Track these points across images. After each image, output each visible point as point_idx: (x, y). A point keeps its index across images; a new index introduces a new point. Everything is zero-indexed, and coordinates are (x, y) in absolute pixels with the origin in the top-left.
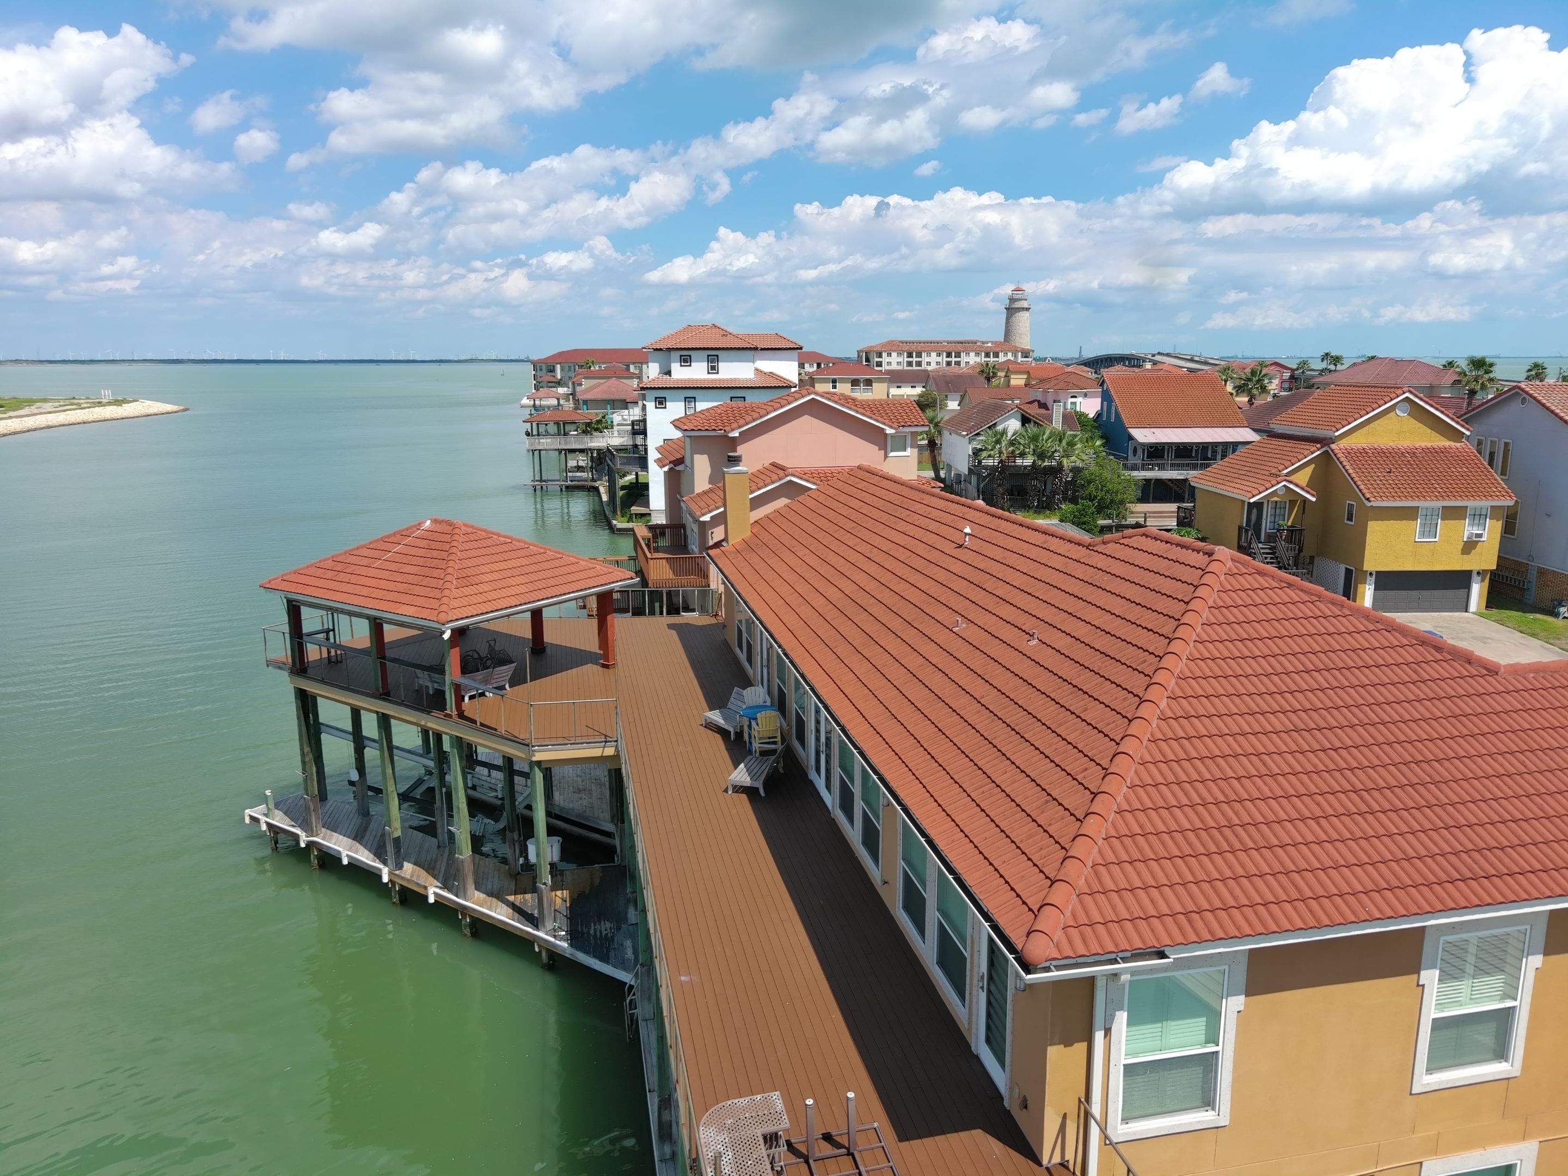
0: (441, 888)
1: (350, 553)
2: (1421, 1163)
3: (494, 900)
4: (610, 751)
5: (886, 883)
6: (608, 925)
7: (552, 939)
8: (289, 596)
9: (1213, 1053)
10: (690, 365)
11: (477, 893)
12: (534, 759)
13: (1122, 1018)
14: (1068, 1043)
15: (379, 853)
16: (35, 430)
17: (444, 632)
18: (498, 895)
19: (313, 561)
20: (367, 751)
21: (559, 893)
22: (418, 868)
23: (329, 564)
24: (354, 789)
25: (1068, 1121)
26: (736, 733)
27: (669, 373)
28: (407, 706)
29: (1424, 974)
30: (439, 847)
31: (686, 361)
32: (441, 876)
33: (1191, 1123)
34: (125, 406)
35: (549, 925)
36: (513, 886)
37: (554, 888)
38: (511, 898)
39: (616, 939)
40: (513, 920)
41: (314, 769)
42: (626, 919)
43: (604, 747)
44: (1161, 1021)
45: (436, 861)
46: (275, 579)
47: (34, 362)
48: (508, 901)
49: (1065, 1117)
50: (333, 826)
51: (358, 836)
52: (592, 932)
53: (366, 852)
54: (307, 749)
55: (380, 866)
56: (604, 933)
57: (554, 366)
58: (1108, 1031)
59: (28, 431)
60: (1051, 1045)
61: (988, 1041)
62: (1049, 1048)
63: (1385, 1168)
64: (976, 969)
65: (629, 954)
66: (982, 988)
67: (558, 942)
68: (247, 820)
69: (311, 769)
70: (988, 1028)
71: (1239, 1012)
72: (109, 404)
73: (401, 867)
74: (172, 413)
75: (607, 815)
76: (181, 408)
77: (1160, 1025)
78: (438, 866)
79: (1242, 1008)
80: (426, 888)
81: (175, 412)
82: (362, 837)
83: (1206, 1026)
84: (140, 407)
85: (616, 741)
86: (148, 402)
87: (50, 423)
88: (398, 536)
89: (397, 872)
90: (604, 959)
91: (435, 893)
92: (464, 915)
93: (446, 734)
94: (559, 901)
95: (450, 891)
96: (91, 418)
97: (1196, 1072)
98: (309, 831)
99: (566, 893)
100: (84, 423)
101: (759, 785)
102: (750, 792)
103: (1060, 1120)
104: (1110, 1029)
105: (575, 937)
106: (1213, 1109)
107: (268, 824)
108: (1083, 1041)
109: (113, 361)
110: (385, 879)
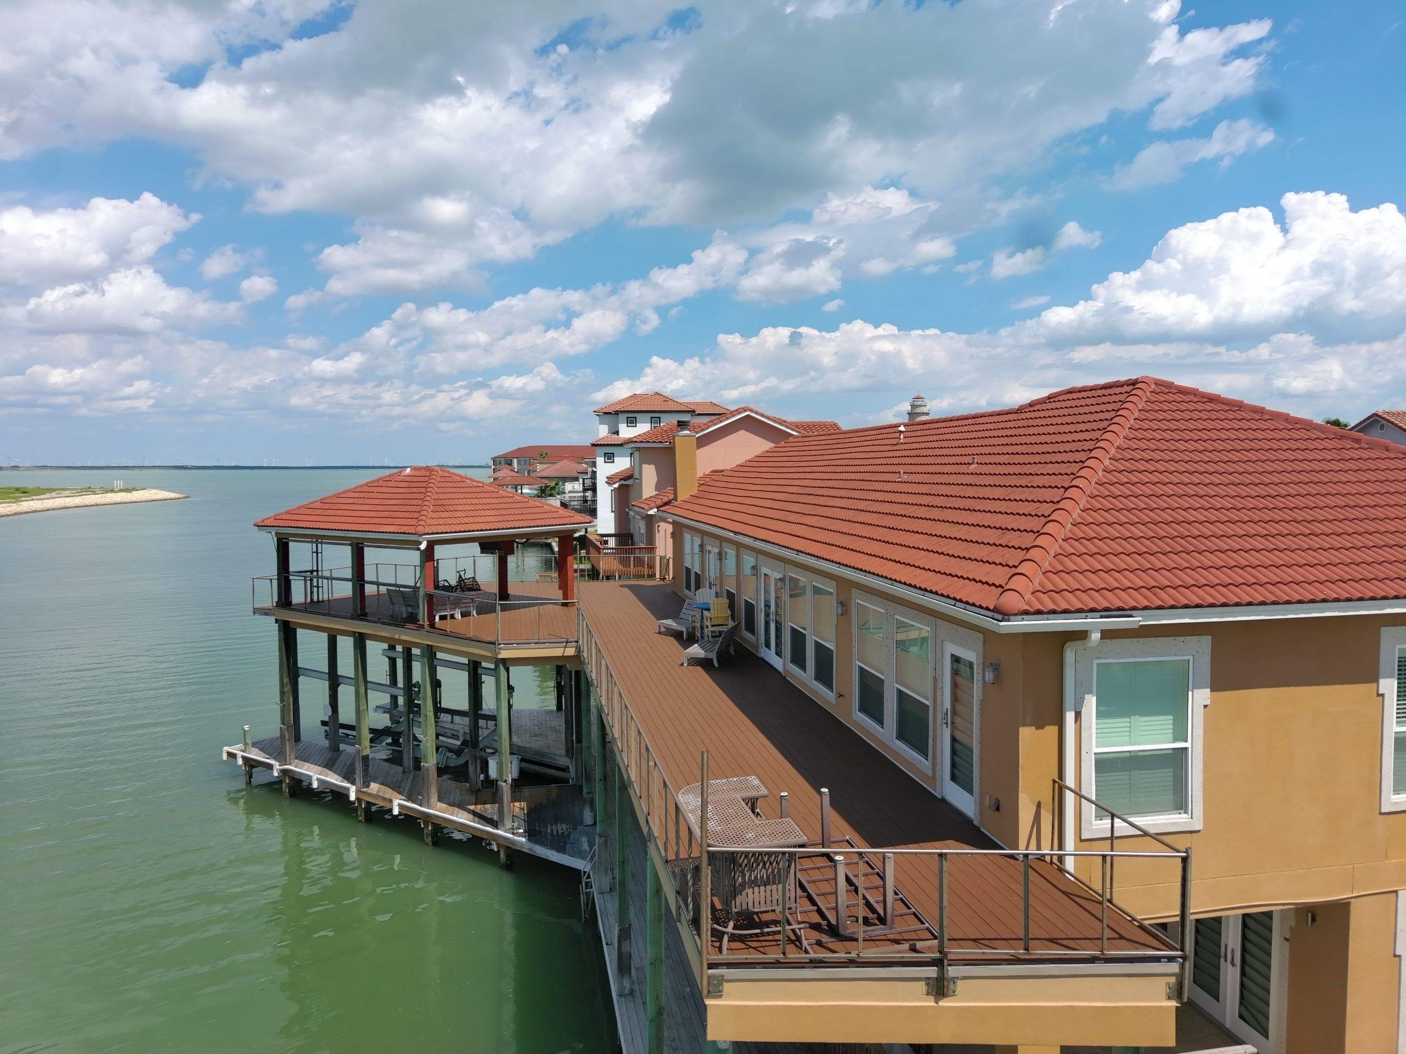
0: (405, 800)
1: (337, 496)
2: (1396, 892)
3: (456, 809)
4: (570, 652)
5: (841, 695)
6: (564, 826)
7: (511, 836)
8: (281, 530)
9: (1182, 748)
10: (636, 426)
11: (439, 804)
12: (500, 656)
13: (1091, 703)
14: (1040, 726)
15: (349, 776)
16: (54, 509)
17: (420, 543)
18: (461, 806)
19: (303, 504)
20: (342, 689)
21: (517, 804)
22: (384, 787)
23: (318, 505)
24: (327, 728)
25: (1043, 811)
26: (688, 633)
27: (617, 433)
28: (383, 623)
29: (1382, 682)
30: (404, 772)
31: (632, 422)
32: (406, 792)
33: (1165, 824)
34: (134, 493)
35: (508, 824)
36: (473, 799)
37: (514, 799)
38: (472, 807)
39: (572, 836)
40: (474, 822)
41: (292, 700)
42: (581, 822)
43: (565, 647)
44: (1129, 716)
45: (401, 782)
46: (268, 519)
47: (57, 468)
48: (469, 809)
49: (1039, 805)
50: (304, 757)
51: (329, 765)
52: (549, 831)
53: (336, 776)
54: (286, 680)
55: (349, 785)
56: (560, 832)
57: (511, 460)
58: (1078, 715)
59: (48, 510)
60: (1023, 726)
61: (953, 778)
62: (1021, 729)
63: (1361, 894)
64: (939, 708)
65: (585, 846)
66: (947, 723)
67: (516, 838)
68: (225, 757)
69: (289, 698)
70: (953, 765)
71: (1205, 706)
72: (121, 491)
73: (368, 786)
74: (175, 499)
75: (563, 752)
76: (184, 496)
77: (1128, 720)
78: (403, 785)
79: (1208, 702)
80: (391, 801)
81: (178, 499)
82: (333, 765)
83: (1174, 725)
84: (147, 494)
85: (577, 642)
86: (155, 491)
87: (67, 505)
88: (381, 482)
89: (364, 790)
90: (561, 850)
91: (400, 805)
92: (426, 823)
93: (417, 645)
94: (517, 810)
95: (413, 802)
96: (103, 502)
97: (1166, 775)
98: (283, 760)
99: (523, 804)
100: (97, 505)
101: (713, 656)
102: (705, 664)
103: (1034, 808)
104: (1080, 712)
105: (532, 834)
106: (1186, 812)
107: (244, 758)
108: (1054, 724)
109: (126, 467)
110: (353, 797)
